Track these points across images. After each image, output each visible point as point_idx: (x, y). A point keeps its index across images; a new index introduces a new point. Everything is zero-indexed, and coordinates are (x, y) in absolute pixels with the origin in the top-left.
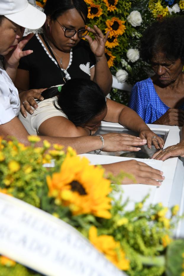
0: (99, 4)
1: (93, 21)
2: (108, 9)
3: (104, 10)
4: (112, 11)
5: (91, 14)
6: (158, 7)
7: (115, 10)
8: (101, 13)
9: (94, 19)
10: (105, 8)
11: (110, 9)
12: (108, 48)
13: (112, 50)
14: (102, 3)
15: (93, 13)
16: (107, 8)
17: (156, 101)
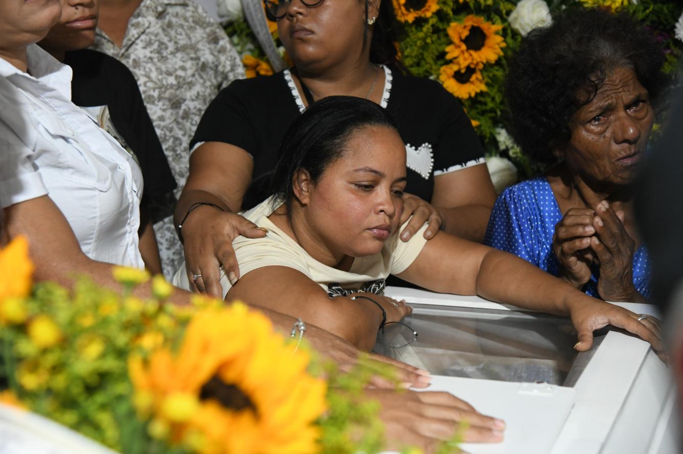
1: (413, 28)
8: (435, 7)
9: (414, 22)
13: (467, 103)
15: (413, 8)
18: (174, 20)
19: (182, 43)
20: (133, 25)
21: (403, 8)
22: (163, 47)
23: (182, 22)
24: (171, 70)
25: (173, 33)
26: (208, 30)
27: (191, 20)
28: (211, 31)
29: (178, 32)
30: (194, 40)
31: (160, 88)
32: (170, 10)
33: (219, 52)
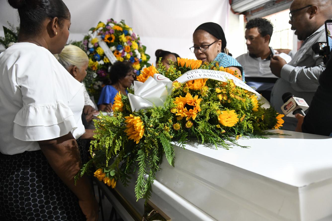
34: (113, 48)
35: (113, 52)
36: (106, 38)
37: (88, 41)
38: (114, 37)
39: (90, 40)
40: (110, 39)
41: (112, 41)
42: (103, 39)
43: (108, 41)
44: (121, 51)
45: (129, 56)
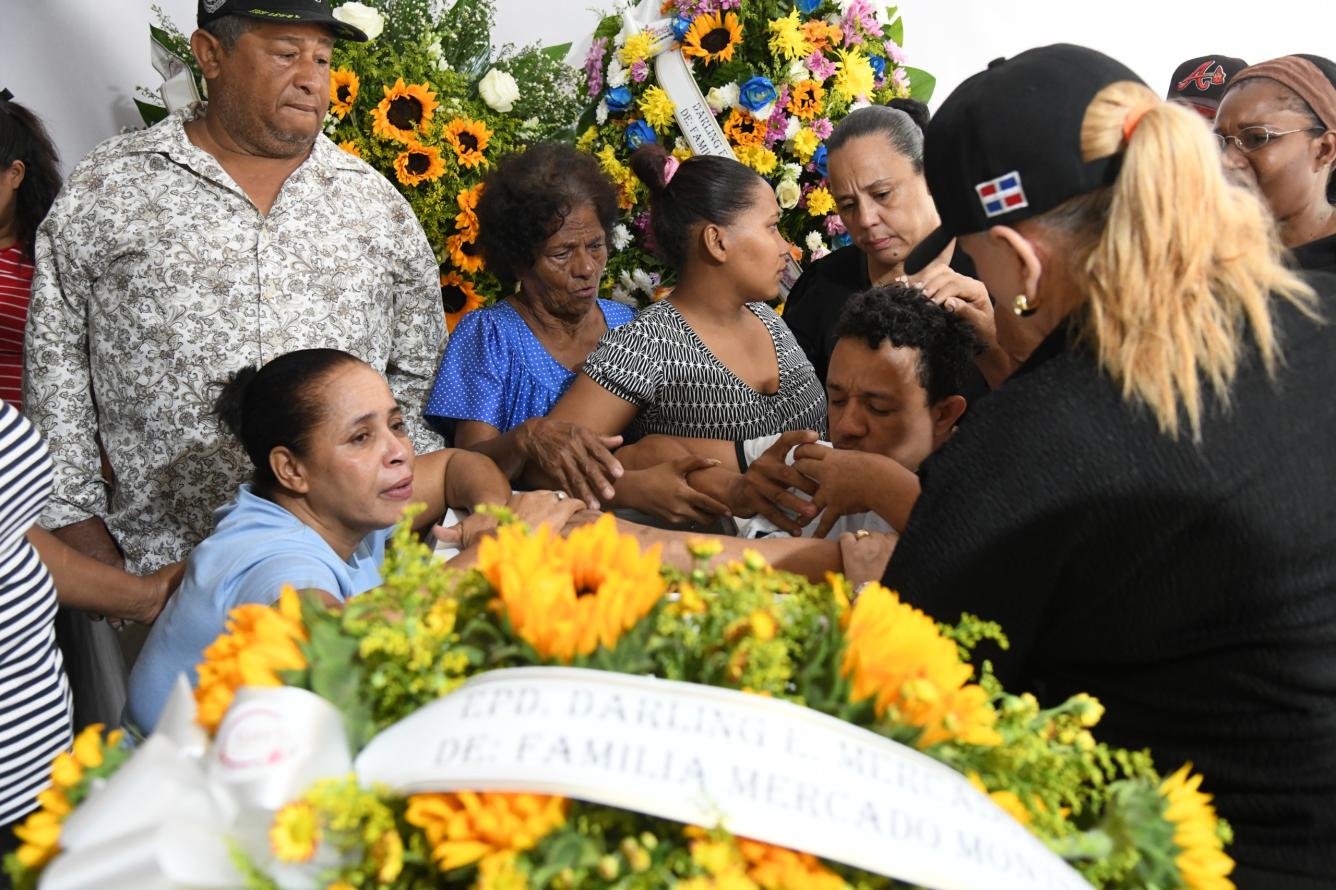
0: (435, 144)
1: (416, 193)
2: (461, 161)
3: (449, 163)
4: (473, 168)
5: (410, 172)
6: (608, 162)
7: (481, 164)
8: (442, 172)
9: (418, 186)
10: (451, 156)
11: (465, 159)
12: (462, 271)
13: (474, 277)
14: (442, 144)
15: (416, 171)
16: (457, 157)
17: (547, 366)
18: (343, 187)
19: (349, 217)
20: (288, 190)
21: (405, 171)
22: (323, 220)
23: (354, 191)
24: (330, 249)
25: (339, 204)
26: (390, 205)
27: (366, 191)
28: (396, 205)
29: (346, 203)
30: (366, 215)
31: (312, 272)
32: (340, 174)
33: (404, 232)
34: (726, 95)
35: (722, 116)
36: (694, 38)
37: (610, 49)
38: (737, 32)
39: (618, 39)
40: (716, 39)
41: (726, 54)
42: (680, 39)
43: (703, 53)
44: (763, 114)
45: (806, 141)
